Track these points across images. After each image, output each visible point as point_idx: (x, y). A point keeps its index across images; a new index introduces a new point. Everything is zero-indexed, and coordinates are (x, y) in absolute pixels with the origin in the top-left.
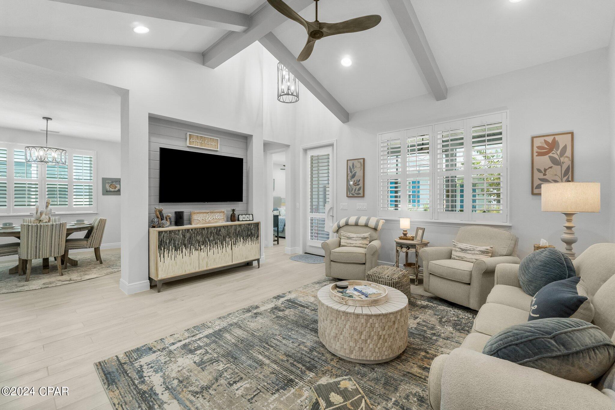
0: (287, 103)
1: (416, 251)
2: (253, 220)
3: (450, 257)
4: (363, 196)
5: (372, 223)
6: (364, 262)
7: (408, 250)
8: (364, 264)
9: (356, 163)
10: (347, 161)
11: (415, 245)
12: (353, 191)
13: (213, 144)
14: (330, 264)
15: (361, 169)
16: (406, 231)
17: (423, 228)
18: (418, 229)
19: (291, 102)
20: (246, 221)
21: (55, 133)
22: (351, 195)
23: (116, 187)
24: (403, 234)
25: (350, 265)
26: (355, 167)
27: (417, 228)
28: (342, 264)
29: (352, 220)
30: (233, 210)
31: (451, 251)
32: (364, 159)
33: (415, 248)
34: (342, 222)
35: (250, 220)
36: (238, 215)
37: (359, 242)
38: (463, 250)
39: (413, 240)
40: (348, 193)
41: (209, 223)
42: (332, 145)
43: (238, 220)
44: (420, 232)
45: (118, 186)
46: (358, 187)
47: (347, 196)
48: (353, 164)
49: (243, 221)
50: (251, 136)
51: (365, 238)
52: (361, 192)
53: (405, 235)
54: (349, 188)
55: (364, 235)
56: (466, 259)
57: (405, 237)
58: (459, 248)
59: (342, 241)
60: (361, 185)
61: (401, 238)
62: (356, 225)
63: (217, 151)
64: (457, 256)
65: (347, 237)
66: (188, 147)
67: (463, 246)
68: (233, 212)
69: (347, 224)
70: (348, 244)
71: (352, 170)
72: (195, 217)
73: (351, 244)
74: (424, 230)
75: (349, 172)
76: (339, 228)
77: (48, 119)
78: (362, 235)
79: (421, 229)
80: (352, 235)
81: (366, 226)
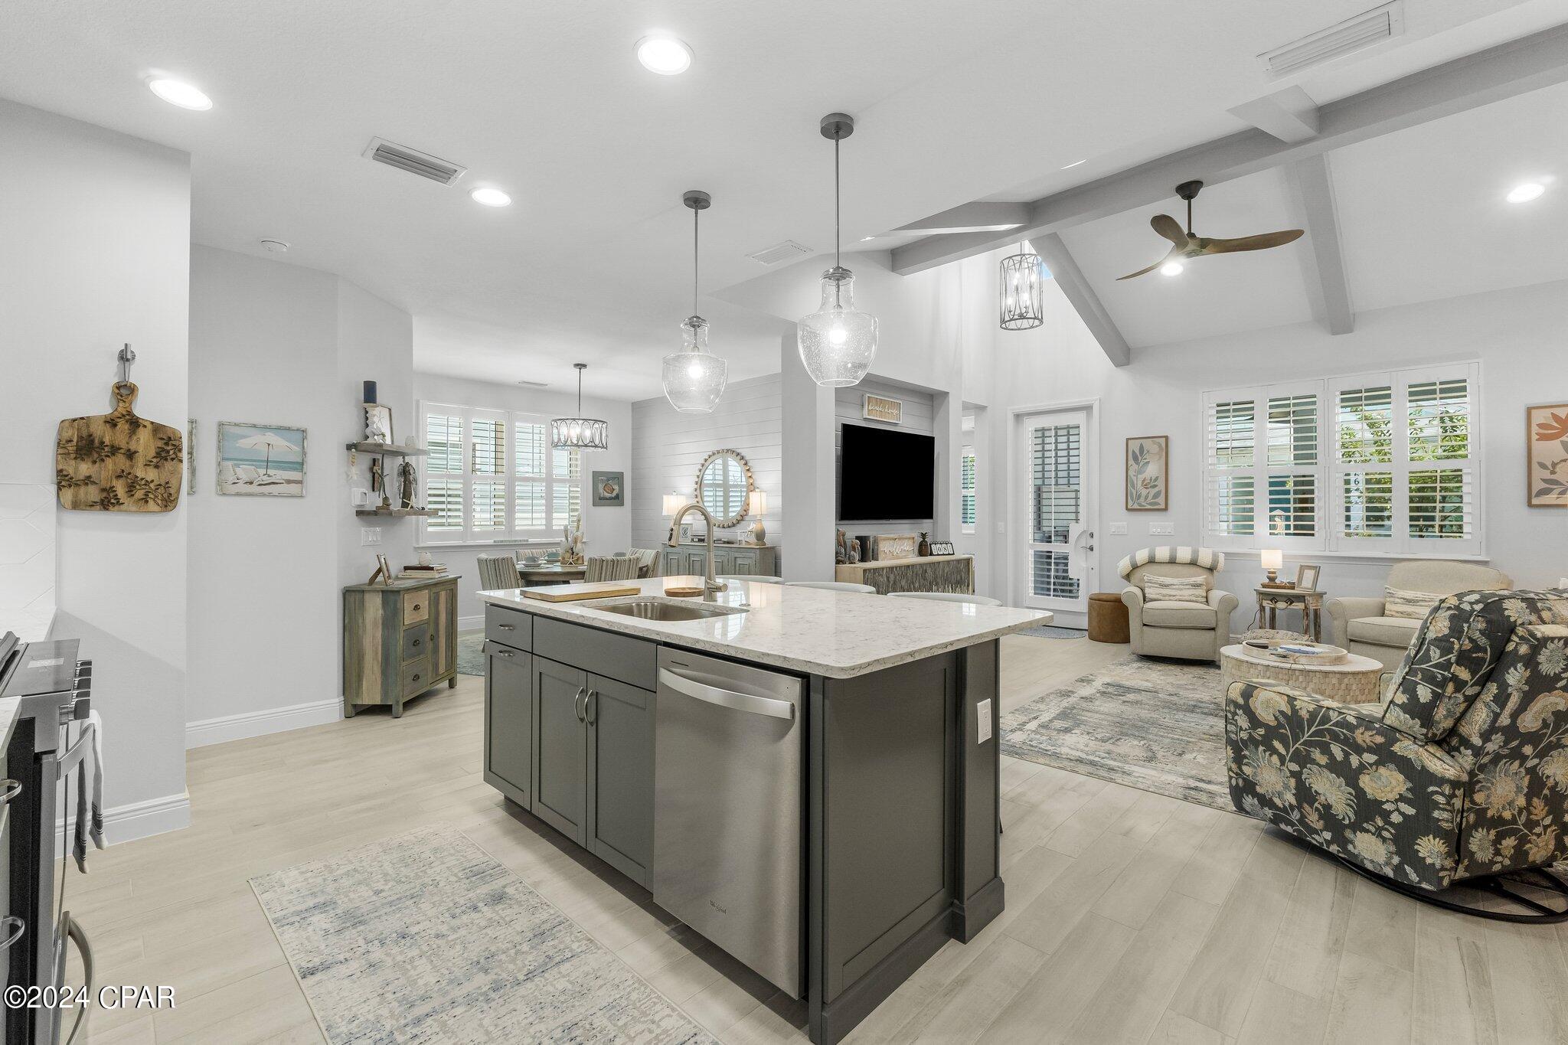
0: (1012, 330)
1: (1305, 607)
2: (953, 554)
3: (1382, 613)
4: (1166, 509)
5: (1205, 558)
6: (1213, 626)
7: (1290, 605)
8: (1213, 629)
9: (1147, 444)
10: (1128, 440)
11: (1304, 596)
12: (1142, 500)
13: (895, 412)
14: (1142, 631)
15: (1160, 457)
16: (1274, 573)
17: (1316, 567)
18: (1302, 568)
19: (1019, 329)
20: (944, 555)
21: (536, 387)
22: (1136, 506)
23: (614, 490)
24: (1269, 578)
25: (1186, 632)
26: (1145, 452)
27: (1302, 566)
28: (1168, 630)
29: (1162, 553)
30: (924, 536)
31: (1384, 605)
32: (1166, 438)
33: (1305, 602)
34: (1142, 556)
35: (949, 554)
36: (930, 544)
37: (1187, 593)
38: (1408, 601)
39: (1293, 588)
40: (1130, 503)
41: (898, 558)
42: (1087, 409)
43: (931, 554)
44: (1309, 575)
45: (616, 487)
46: (1154, 491)
47: (1127, 509)
48: (1142, 448)
49: (938, 555)
50: (944, 395)
51: (1197, 586)
52: (1161, 500)
53: (1272, 579)
54: (1132, 494)
55: (1193, 579)
56: (1417, 616)
57: (1272, 584)
58: (1401, 598)
59: (1147, 591)
60: (1161, 486)
61: (1264, 586)
62: (1172, 561)
63: (896, 424)
64: (1397, 612)
65: (1160, 585)
66: (865, 419)
67: (1410, 594)
68: (924, 539)
69: (1152, 561)
70: (1164, 596)
71: (1140, 458)
72: (884, 547)
73: (1170, 596)
74: (1317, 570)
75: (1131, 462)
76: (1135, 567)
77: (581, 366)
78: (1192, 580)
79: (1310, 567)
80: (1168, 580)
81: (1193, 563)
